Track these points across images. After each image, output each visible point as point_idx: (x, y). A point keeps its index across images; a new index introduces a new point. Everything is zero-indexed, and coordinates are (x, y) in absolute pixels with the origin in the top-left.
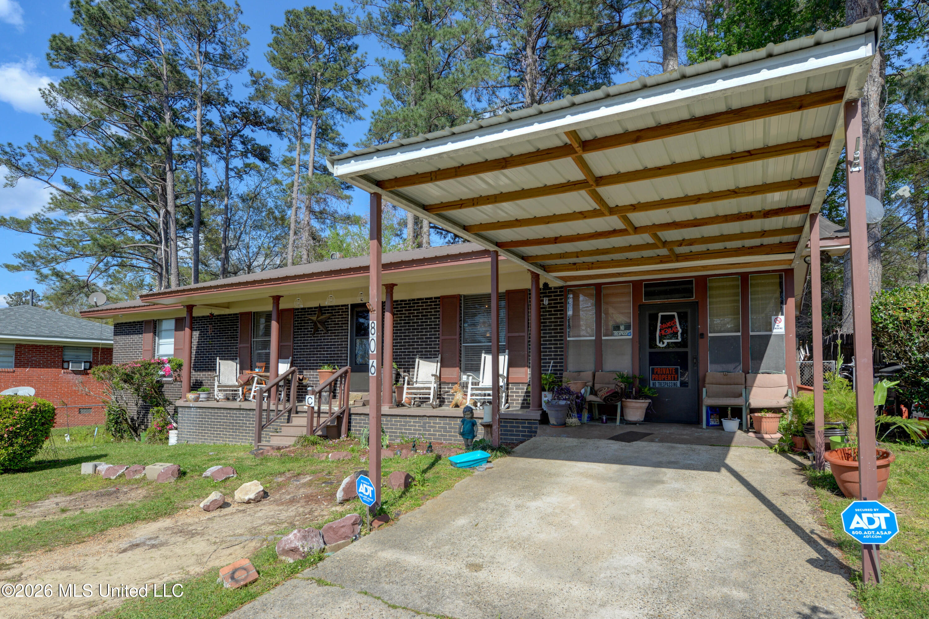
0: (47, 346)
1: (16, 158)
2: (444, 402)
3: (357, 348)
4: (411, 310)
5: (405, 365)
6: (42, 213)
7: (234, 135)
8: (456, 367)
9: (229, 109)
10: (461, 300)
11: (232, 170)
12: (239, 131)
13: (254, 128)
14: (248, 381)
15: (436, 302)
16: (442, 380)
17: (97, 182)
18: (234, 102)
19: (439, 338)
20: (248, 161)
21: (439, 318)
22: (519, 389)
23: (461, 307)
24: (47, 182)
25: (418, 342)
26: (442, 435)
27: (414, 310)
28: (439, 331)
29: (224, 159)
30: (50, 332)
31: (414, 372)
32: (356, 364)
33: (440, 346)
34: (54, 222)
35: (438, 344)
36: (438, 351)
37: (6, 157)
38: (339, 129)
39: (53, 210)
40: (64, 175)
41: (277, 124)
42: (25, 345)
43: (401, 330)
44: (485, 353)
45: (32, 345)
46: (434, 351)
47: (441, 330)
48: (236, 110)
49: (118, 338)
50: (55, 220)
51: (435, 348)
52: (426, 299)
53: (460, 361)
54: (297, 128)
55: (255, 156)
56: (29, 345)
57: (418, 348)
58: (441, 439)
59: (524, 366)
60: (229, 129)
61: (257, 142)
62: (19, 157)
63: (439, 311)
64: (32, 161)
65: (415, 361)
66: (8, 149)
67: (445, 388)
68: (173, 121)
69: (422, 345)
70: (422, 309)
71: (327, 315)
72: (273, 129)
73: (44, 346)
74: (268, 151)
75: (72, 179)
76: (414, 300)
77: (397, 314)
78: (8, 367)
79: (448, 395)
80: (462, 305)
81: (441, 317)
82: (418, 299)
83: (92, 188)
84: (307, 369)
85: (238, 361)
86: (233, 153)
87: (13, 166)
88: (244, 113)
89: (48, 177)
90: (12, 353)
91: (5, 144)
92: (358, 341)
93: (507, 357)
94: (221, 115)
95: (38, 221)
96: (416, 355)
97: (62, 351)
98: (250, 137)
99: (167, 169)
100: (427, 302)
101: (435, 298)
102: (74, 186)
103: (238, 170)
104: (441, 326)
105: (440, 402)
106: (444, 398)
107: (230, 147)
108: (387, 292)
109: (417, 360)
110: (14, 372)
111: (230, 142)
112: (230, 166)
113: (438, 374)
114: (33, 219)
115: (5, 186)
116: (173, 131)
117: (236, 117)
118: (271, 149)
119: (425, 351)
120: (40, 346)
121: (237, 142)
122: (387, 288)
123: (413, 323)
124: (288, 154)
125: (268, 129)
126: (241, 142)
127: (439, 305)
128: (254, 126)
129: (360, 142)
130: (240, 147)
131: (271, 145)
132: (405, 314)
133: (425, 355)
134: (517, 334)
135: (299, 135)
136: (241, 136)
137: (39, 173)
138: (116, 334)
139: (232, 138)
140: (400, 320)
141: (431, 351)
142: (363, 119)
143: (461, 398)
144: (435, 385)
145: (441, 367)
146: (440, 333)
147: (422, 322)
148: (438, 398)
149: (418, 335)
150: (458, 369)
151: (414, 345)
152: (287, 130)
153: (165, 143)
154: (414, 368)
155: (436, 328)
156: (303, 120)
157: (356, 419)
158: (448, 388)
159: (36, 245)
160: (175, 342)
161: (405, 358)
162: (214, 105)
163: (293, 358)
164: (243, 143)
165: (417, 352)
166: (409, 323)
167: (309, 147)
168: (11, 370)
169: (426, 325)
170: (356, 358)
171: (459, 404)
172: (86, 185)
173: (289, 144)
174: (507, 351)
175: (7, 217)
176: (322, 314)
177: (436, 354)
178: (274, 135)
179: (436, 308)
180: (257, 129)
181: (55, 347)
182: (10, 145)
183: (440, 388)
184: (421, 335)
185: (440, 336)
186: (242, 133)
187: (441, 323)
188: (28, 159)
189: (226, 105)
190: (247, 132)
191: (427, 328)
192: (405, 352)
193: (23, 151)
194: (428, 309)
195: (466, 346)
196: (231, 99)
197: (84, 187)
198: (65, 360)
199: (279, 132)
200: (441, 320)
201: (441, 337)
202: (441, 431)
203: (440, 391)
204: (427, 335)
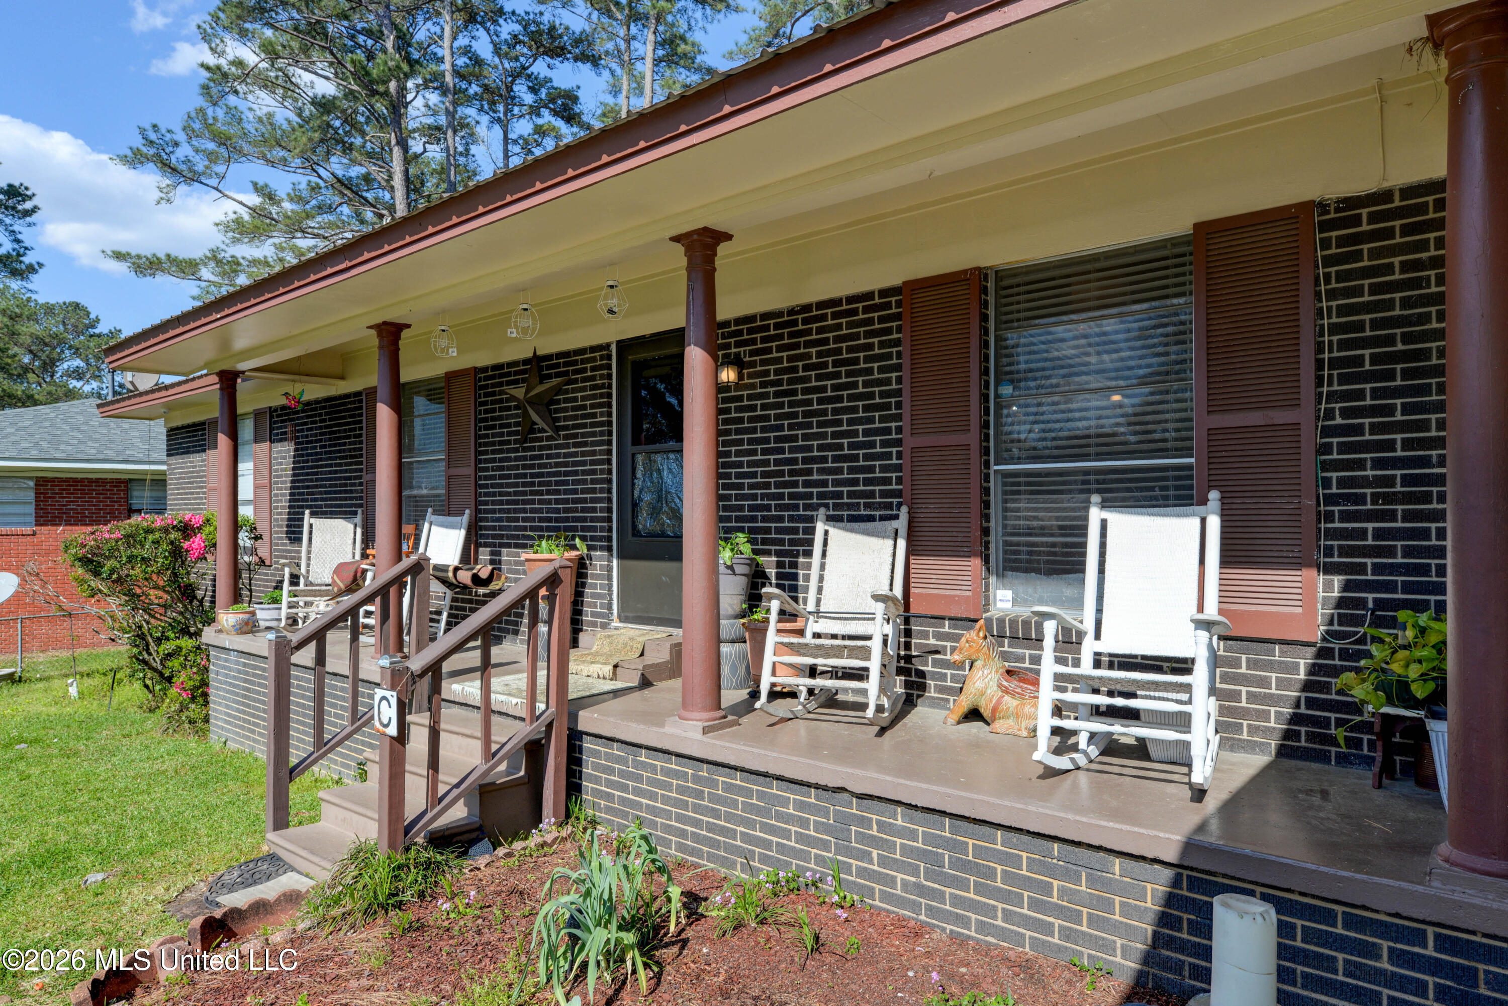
0: (97, 481)
1: (167, 151)
2: (923, 687)
3: (639, 483)
4: (796, 346)
5: (781, 542)
6: (223, 247)
7: (515, 75)
8: (969, 555)
9: (507, 29)
10: (985, 290)
11: (515, 142)
12: (524, 68)
13: (551, 61)
14: (355, 579)
15: (888, 306)
16: (914, 610)
17: (303, 186)
18: (513, 13)
19: (898, 443)
20: (540, 121)
21: (898, 368)
22: (1270, 666)
23: (984, 318)
24: (217, 189)
25: (824, 459)
26: (921, 890)
27: (808, 344)
28: (898, 418)
29: (499, 120)
30: (99, 452)
31: (809, 566)
32: (636, 533)
33: (906, 474)
34: (242, 261)
35: (898, 468)
36: (898, 494)
37: (152, 151)
38: (697, 36)
39: (239, 240)
40: (255, 180)
41: (589, 45)
42: (52, 480)
43: (767, 418)
44: (1105, 505)
45: (67, 480)
46: (883, 494)
47: (906, 411)
48: (517, 28)
49: (173, 460)
50: (243, 258)
51: (887, 481)
52: (851, 299)
53: (986, 531)
54: (623, 46)
55: (555, 113)
56: (61, 480)
57: (824, 483)
58: (915, 907)
59: (1298, 564)
60: (507, 66)
61: (555, 84)
62: (171, 149)
63: (897, 343)
64: (189, 152)
65: (812, 531)
66: (153, 136)
67: (925, 635)
68: (398, 49)
69: (839, 471)
70: (837, 340)
71: (555, 381)
72: (583, 58)
73: (91, 481)
74: (575, 99)
75: (267, 186)
76: (807, 308)
77: (752, 364)
78: (25, 524)
79: (936, 663)
80: (991, 312)
81: (906, 361)
82: (821, 305)
83: (296, 198)
84: (508, 546)
85: (358, 519)
86: (516, 110)
87: (165, 165)
88: (532, 32)
89: (217, 180)
90: (31, 496)
91: (148, 126)
92: (640, 458)
93: (1214, 523)
94: (492, 42)
95: (219, 262)
96: (816, 508)
97: (127, 490)
98: (542, 76)
99: (393, 142)
100: (855, 312)
101: (884, 293)
102: (271, 197)
103: (524, 140)
104: (906, 398)
105: (908, 685)
106: (922, 674)
107: (511, 99)
108: (690, 268)
109: (820, 527)
110: (34, 534)
111: (509, 89)
112: (512, 136)
113: (898, 591)
114: (209, 258)
115: (158, 203)
116: (398, 67)
117: (520, 42)
118: (580, 94)
119: (851, 495)
120: (82, 480)
121: (521, 89)
122: (690, 251)
123: (806, 391)
124: (610, 100)
125: (576, 59)
126: (529, 87)
127: (898, 317)
128: (552, 58)
129: (735, 48)
130: (529, 98)
131: (579, 87)
132: (779, 360)
133: (850, 506)
134: (1254, 418)
135: (626, 58)
136: (529, 77)
137: (204, 173)
138: (171, 452)
139: (513, 82)
140: (763, 385)
141: (871, 494)
142: (743, 10)
143: (993, 691)
144: (889, 629)
145: (909, 553)
146: (905, 423)
147: (835, 388)
148: (900, 671)
149: (823, 436)
150: (976, 563)
151: (809, 472)
152: (607, 53)
153: (386, 93)
154: (809, 554)
155: (888, 407)
156: (634, 30)
157: (597, 754)
158: (939, 636)
159: (194, 298)
160: (255, 469)
161: (780, 519)
162: (480, 23)
163: (477, 511)
164: (533, 90)
165: (821, 496)
166: (794, 392)
167: (643, 78)
168: (28, 530)
169: (851, 398)
170: (634, 515)
171: (986, 712)
172: (288, 195)
173: (611, 80)
174: (1214, 495)
175: (162, 256)
176: (543, 379)
177: (889, 506)
178: (585, 69)
179: (889, 331)
180: (556, 62)
181: (112, 481)
182: (155, 126)
183: (908, 633)
184: (835, 435)
185: (905, 436)
186: (529, 71)
187: (906, 387)
188: (184, 151)
189: (501, 21)
190: (540, 68)
191: (854, 410)
192: (781, 496)
193: (176, 137)
194: (856, 336)
195: (1006, 475)
196: (508, 8)
197: (284, 196)
198: (134, 507)
199: (594, 61)
200: (906, 374)
201: (910, 441)
202: (915, 872)
203: (908, 646)
204: (855, 433)
